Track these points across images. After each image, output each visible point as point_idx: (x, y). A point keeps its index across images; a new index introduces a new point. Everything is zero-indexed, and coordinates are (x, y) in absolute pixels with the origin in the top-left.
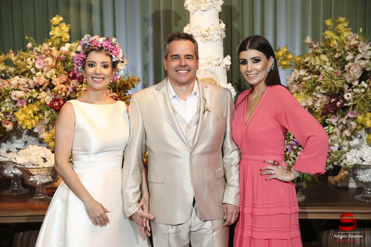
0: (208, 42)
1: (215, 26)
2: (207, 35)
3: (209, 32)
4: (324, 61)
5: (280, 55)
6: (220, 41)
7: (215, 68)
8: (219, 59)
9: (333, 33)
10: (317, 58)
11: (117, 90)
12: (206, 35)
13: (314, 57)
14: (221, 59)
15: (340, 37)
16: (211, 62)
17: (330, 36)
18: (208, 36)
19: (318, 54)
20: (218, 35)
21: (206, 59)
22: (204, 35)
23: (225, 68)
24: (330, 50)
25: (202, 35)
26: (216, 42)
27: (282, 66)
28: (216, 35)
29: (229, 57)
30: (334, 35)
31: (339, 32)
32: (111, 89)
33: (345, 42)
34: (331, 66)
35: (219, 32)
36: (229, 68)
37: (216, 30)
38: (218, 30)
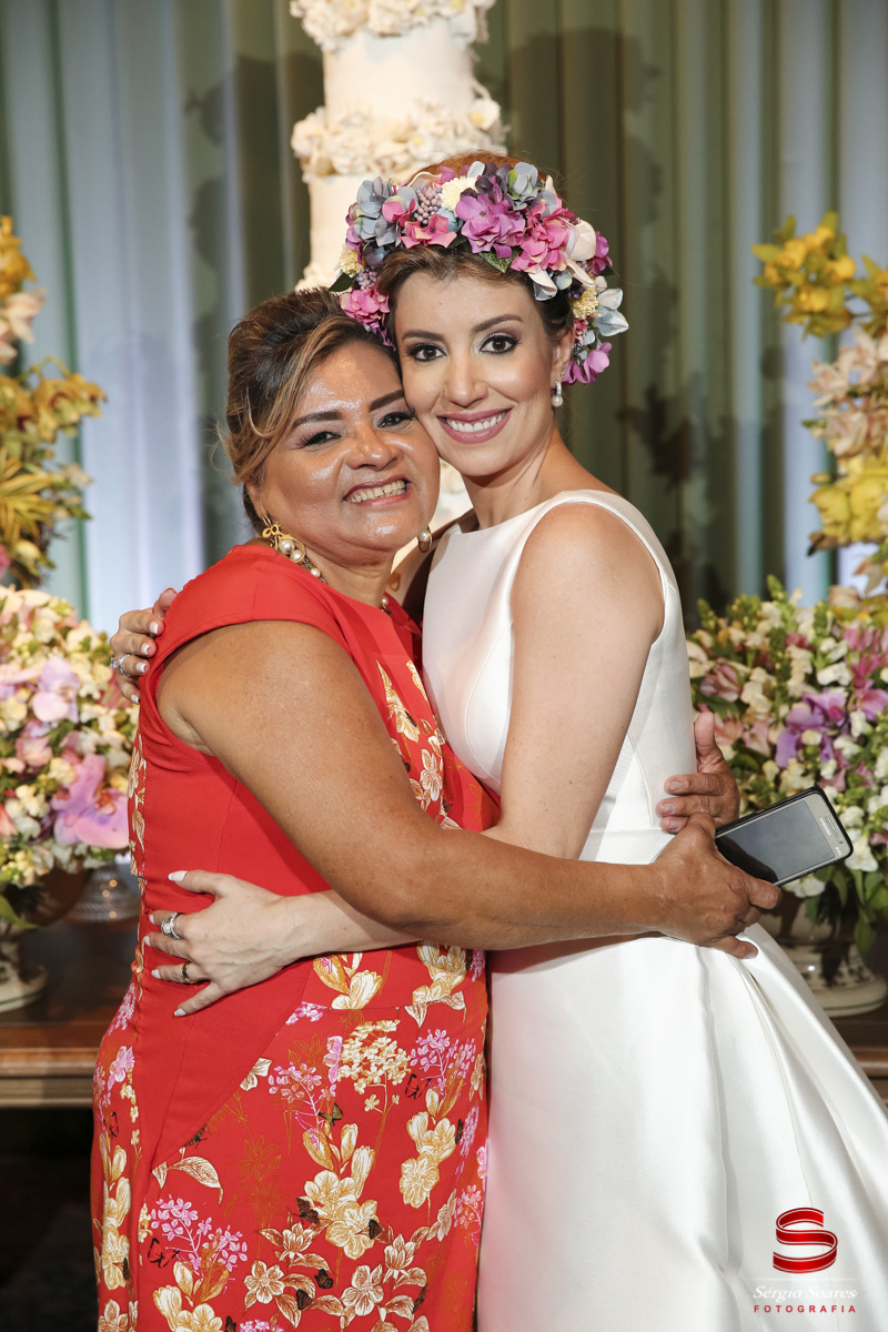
1: (444, 114)
2: (401, 159)
3: (410, 145)
5: (793, 262)
12: (394, 165)
22: (387, 163)
25: (379, 163)
27: (806, 319)
35: (467, 144)
37: (450, 133)
38: (464, 135)
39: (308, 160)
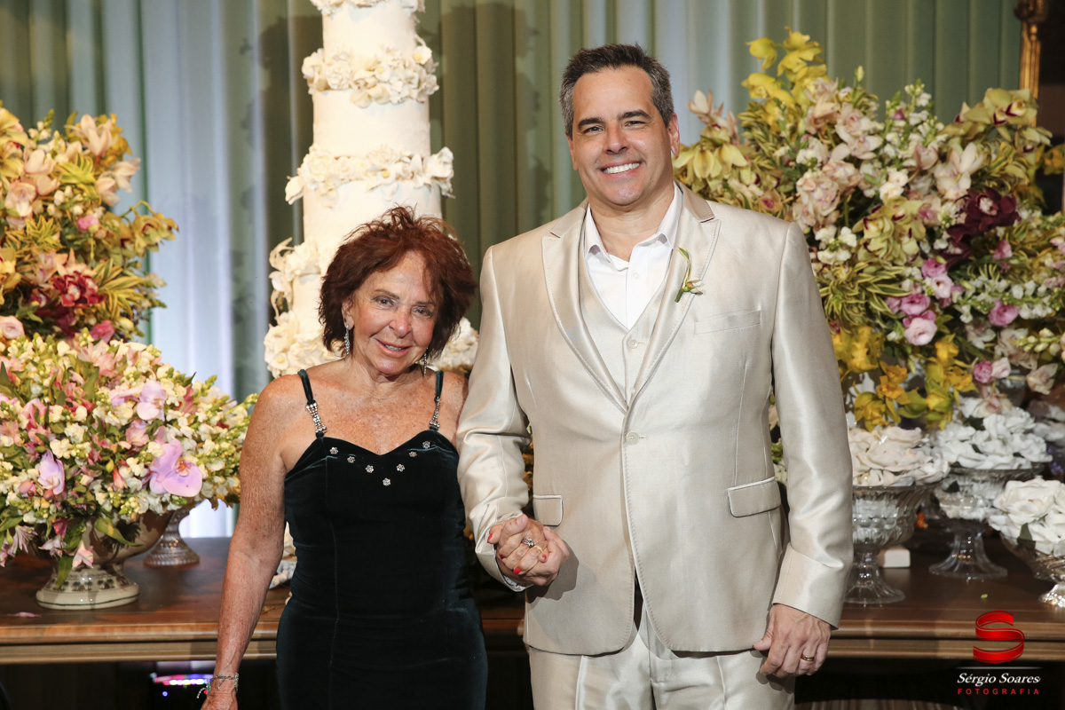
0: (374, 104)
1: (398, 54)
2: (371, 81)
3: (377, 72)
4: (734, 166)
6: (414, 102)
7: (395, 184)
8: (410, 158)
9: (773, 80)
10: (712, 157)
11: (92, 255)
12: (366, 84)
13: (703, 152)
14: (417, 159)
15: (793, 92)
16: (383, 167)
17: (763, 92)
18: (374, 86)
19: (717, 145)
20: (410, 83)
21: (367, 157)
22: (362, 83)
23: (429, 186)
24: (771, 137)
25: (356, 83)
26: (401, 105)
28: (401, 83)
29: (447, 154)
30: (775, 87)
31: (792, 78)
32: (72, 253)
33: (804, 107)
34: (758, 181)
35: (410, 73)
36: (447, 187)
37: (401, 66)
38: (409, 67)
39: (312, 81)
